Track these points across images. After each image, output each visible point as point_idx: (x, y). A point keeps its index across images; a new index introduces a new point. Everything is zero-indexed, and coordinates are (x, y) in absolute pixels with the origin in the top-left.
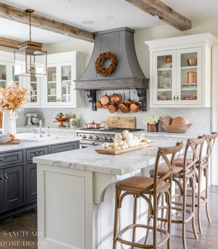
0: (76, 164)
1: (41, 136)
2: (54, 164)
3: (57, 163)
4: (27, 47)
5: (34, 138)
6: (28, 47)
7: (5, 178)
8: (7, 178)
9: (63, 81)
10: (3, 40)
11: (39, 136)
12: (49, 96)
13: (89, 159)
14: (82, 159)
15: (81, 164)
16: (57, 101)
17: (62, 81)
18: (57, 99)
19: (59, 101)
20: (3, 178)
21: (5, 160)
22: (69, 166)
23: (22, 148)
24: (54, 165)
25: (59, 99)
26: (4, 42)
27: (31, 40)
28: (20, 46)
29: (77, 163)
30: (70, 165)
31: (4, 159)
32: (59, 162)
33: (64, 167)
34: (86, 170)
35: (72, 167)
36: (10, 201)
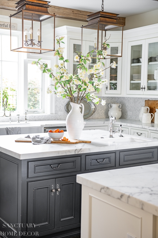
0: (129, 197)
1: (111, 136)
2: (101, 189)
3: (105, 189)
4: (98, 19)
5: (102, 138)
6: (100, 19)
7: (57, 190)
8: (59, 190)
9: (150, 63)
10: (80, 13)
11: (109, 136)
12: (132, 82)
13: (153, 189)
14: (143, 188)
15: (136, 199)
16: (141, 90)
17: (148, 63)
18: (141, 87)
19: (143, 90)
20: (54, 190)
21: (57, 167)
22: (120, 197)
23: (79, 153)
24: (101, 192)
25: (144, 87)
26: (80, 15)
27: (103, 11)
28: (89, 19)
29: (131, 196)
30: (122, 196)
31: (56, 165)
32: (108, 188)
33: (114, 198)
34: (142, 209)
35: (124, 199)
36: (62, 220)
